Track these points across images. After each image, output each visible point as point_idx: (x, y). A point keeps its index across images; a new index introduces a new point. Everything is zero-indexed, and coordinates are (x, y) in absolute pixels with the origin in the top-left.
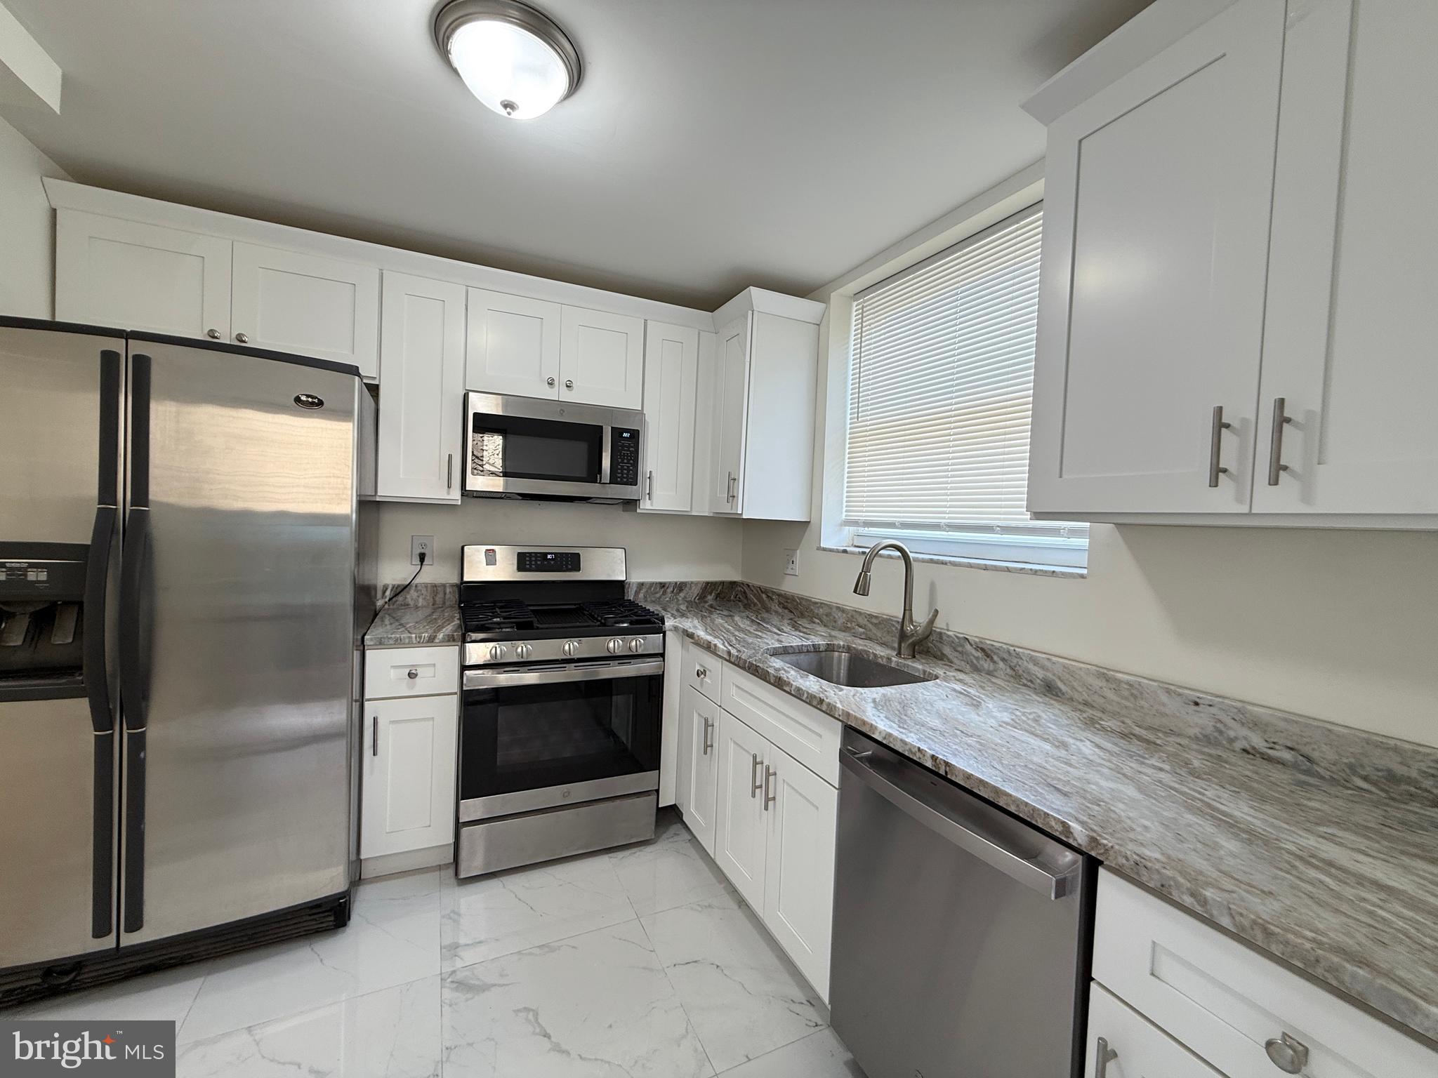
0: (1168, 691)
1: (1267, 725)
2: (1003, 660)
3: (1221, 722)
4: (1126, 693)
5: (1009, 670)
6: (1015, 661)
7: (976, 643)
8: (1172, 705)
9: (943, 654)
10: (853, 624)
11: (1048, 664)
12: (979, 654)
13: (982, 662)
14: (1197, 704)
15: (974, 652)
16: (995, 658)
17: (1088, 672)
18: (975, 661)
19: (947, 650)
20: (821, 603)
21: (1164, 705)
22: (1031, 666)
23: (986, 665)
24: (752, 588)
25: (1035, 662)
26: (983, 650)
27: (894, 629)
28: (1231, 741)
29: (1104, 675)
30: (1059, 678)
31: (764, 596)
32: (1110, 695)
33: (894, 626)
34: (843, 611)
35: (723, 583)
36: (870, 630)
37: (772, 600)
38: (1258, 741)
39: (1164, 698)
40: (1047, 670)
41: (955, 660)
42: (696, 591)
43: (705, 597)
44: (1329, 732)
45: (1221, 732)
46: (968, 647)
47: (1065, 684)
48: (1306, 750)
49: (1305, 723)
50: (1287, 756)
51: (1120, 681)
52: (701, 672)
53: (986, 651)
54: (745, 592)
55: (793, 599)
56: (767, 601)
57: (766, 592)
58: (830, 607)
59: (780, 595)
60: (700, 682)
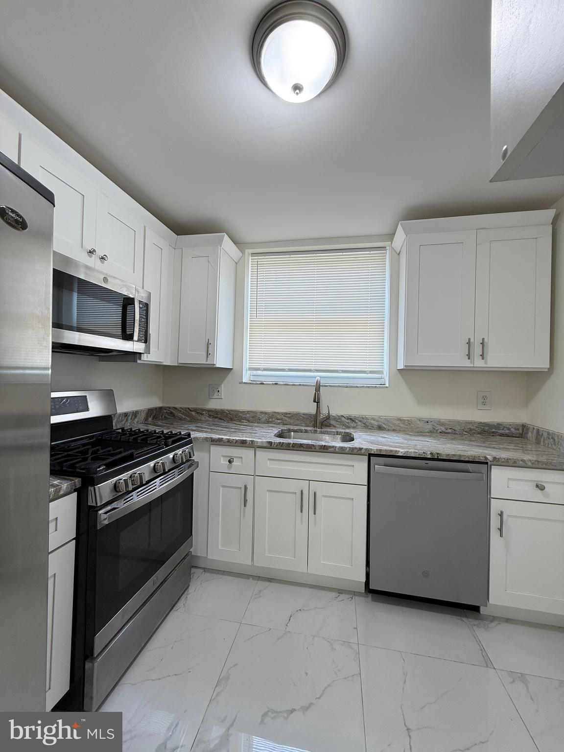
0: (420, 420)
1: (445, 424)
2: (360, 421)
3: (434, 426)
4: (407, 424)
5: (363, 425)
6: (366, 421)
7: (347, 417)
8: (421, 424)
9: (330, 424)
10: (274, 419)
11: (379, 419)
12: (349, 421)
13: (351, 424)
14: (428, 422)
15: (346, 421)
16: (357, 421)
17: (394, 419)
18: (347, 424)
19: (332, 422)
20: (248, 412)
21: (419, 425)
22: (372, 421)
23: (353, 425)
24: (180, 409)
25: (374, 419)
26: (351, 419)
27: (301, 417)
28: (437, 431)
29: (399, 419)
30: (384, 424)
31: (193, 413)
32: (401, 425)
33: (301, 416)
34: (266, 413)
35: (156, 409)
36: (286, 420)
37: (202, 414)
38: (443, 429)
39: (419, 422)
40: (379, 422)
41: (337, 426)
42: (143, 415)
43: (148, 419)
44: (458, 422)
45: (434, 429)
46: (343, 419)
47: (386, 425)
48: (454, 428)
49: (454, 421)
50: (450, 431)
51: (405, 420)
52: (230, 462)
53: (352, 419)
54: (171, 413)
55: (222, 412)
56: (197, 416)
57: (195, 410)
58: (255, 412)
59: (209, 411)
60: (229, 468)
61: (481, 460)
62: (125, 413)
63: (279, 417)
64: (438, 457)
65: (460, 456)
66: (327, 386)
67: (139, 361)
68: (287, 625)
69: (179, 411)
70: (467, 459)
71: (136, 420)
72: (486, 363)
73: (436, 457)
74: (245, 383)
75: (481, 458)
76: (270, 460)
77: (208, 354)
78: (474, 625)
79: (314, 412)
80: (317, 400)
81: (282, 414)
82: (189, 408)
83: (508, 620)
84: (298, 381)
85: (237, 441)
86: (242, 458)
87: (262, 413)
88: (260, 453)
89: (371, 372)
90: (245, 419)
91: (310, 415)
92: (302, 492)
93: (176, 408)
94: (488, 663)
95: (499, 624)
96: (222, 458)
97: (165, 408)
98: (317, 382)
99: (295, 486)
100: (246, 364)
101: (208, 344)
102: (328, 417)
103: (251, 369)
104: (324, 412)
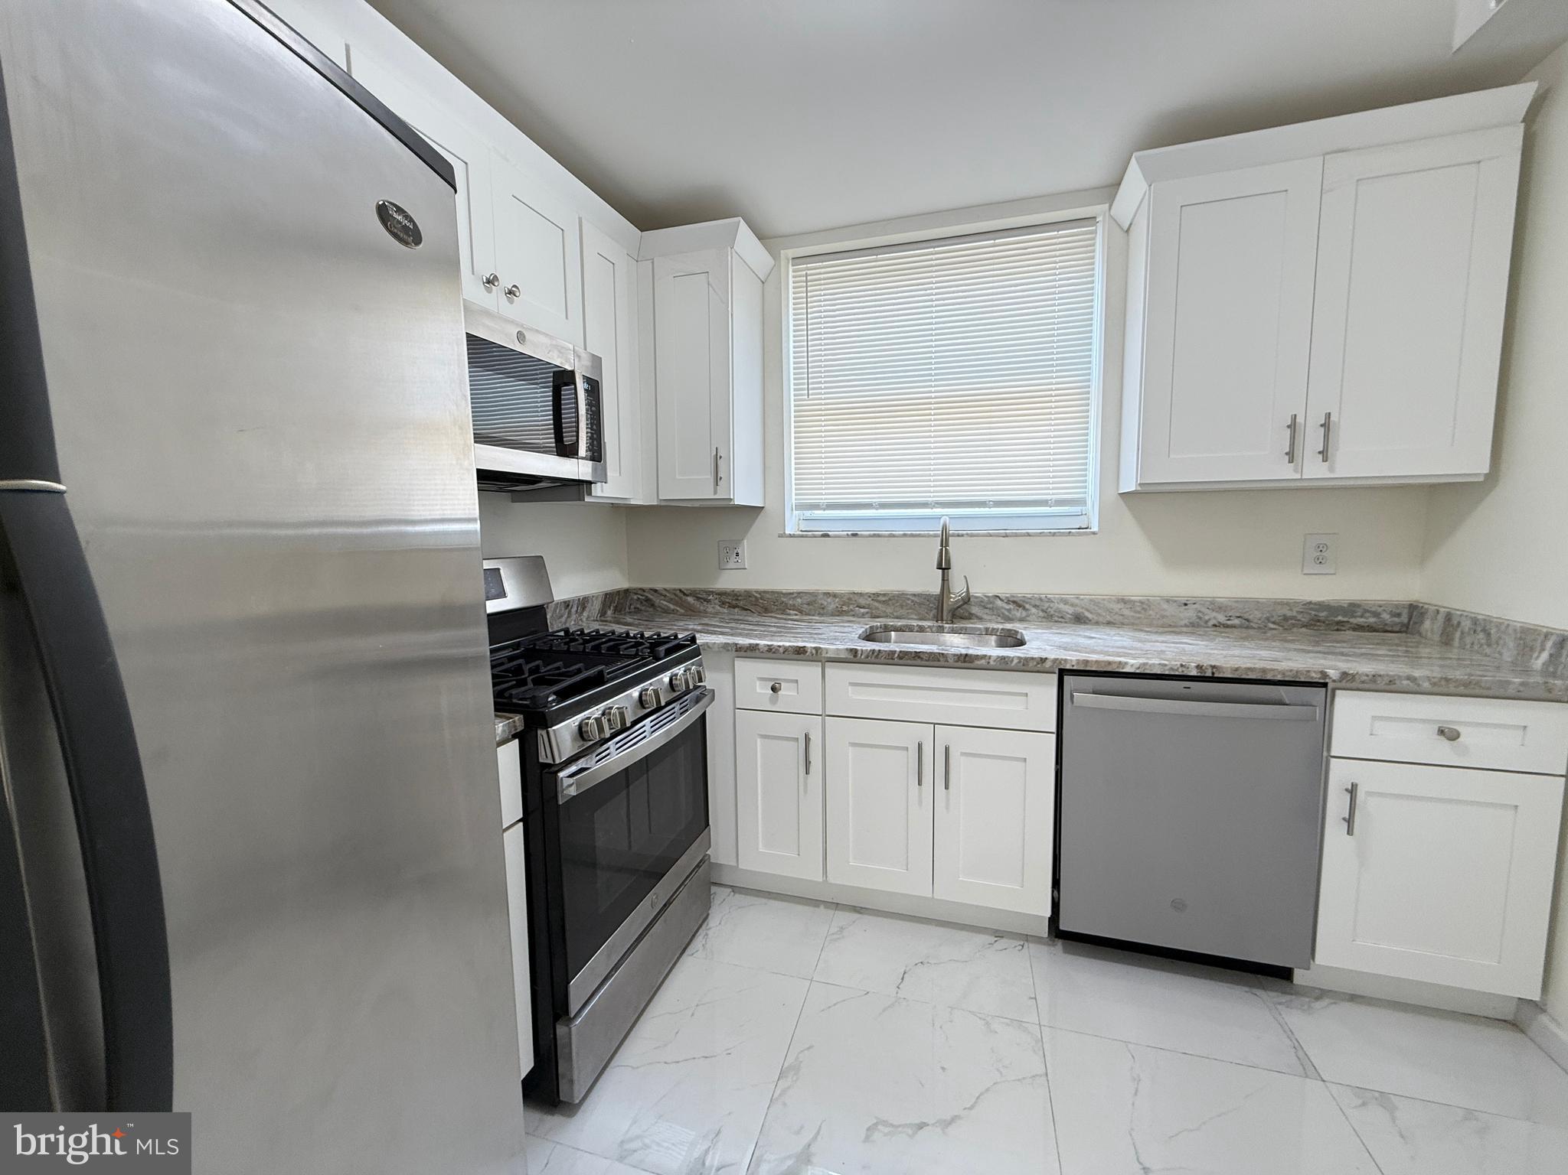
0: (1168, 601)
1: (1226, 607)
2: (1035, 606)
3: (1200, 611)
4: (1138, 609)
5: (1041, 614)
6: (1047, 605)
7: (1007, 598)
8: (1170, 610)
9: (971, 614)
10: (851, 607)
11: (1077, 601)
12: (1011, 606)
13: (1015, 612)
14: (1186, 605)
15: (1007, 607)
16: (1027, 606)
17: (1110, 601)
18: (1007, 613)
19: (975, 610)
20: (799, 593)
21: (1164, 610)
22: (1062, 606)
23: (1019, 613)
24: (664, 593)
25: (1065, 602)
26: (1014, 602)
27: (909, 602)
28: (1206, 622)
29: (1123, 601)
30: (1088, 610)
31: (690, 599)
32: (1126, 612)
33: (909, 599)
34: (835, 596)
35: (618, 592)
36: (877, 608)
37: (708, 601)
38: (1221, 618)
39: (1165, 606)
40: (1077, 605)
41: (985, 616)
42: (596, 606)
43: (605, 613)
44: (1257, 603)
45: (1200, 618)
46: (999, 602)
47: (1091, 613)
48: (1246, 616)
49: (1245, 601)
50: (1237, 622)
51: (1134, 602)
52: (774, 689)
53: (1018, 603)
54: (648, 600)
55: (748, 594)
56: (697, 604)
57: (694, 593)
58: (813, 595)
59: (722, 594)
60: (773, 701)
61: (1312, 678)
62: (565, 602)
63: (862, 601)
64: (1213, 673)
65: (1264, 671)
66: (962, 535)
67: (587, 499)
68: (898, 988)
69: (662, 595)
70: (1279, 677)
71: (585, 614)
72: (1331, 469)
73: (1209, 674)
74: (791, 536)
75: (1313, 675)
76: (852, 684)
77: (717, 479)
78: (1280, 1004)
79: (936, 589)
80: (944, 566)
81: (869, 595)
82: (680, 590)
83: (1353, 998)
84: (899, 528)
85: (786, 649)
86: (797, 681)
87: (827, 594)
88: (832, 671)
89: (1060, 503)
90: (793, 607)
91: (927, 597)
92: (920, 746)
93: (656, 591)
94: (1307, 1069)
95: (1335, 1003)
96: (758, 683)
97: (636, 591)
98: (945, 528)
99: (909, 735)
100: (792, 498)
101: (717, 458)
102: (967, 600)
103: (800, 507)
104: (958, 588)
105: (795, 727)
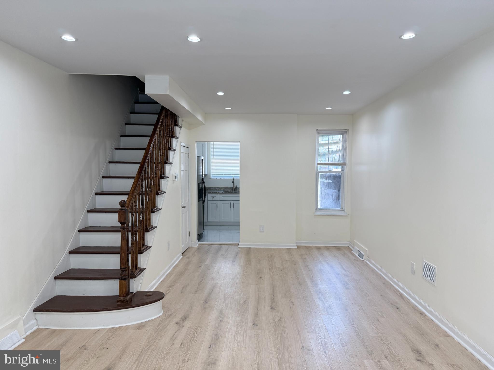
10: (220, 189)
33: (229, 188)
36: (224, 189)
52: (213, 197)
58: (215, 187)
60: (213, 199)
63: (222, 188)
74: (211, 179)
76: (223, 196)
79: (232, 186)
80: (233, 183)
81: (223, 187)
84: (227, 178)
85: (215, 193)
86: (216, 197)
87: (217, 187)
88: (220, 195)
90: (212, 189)
91: (231, 188)
92: (230, 203)
96: (211, 197)
98: (233, 178)
99: (229, 202)
100: (211, 173)
102: (236, 188)
104: (235, 186)
105: (215, 202)
